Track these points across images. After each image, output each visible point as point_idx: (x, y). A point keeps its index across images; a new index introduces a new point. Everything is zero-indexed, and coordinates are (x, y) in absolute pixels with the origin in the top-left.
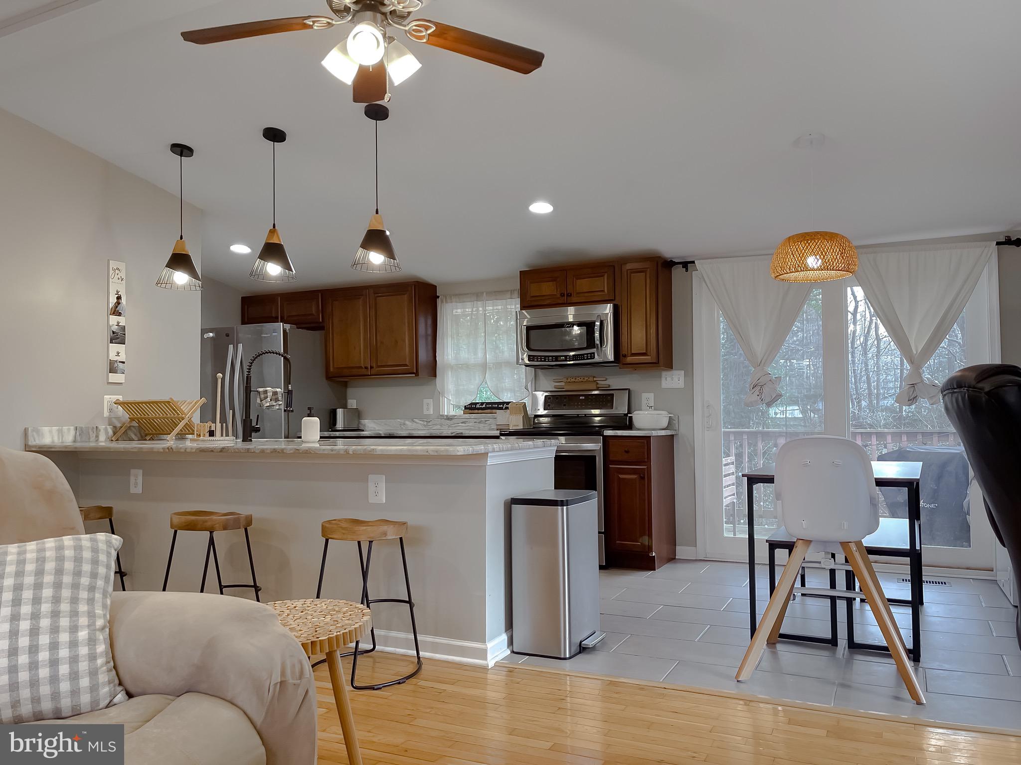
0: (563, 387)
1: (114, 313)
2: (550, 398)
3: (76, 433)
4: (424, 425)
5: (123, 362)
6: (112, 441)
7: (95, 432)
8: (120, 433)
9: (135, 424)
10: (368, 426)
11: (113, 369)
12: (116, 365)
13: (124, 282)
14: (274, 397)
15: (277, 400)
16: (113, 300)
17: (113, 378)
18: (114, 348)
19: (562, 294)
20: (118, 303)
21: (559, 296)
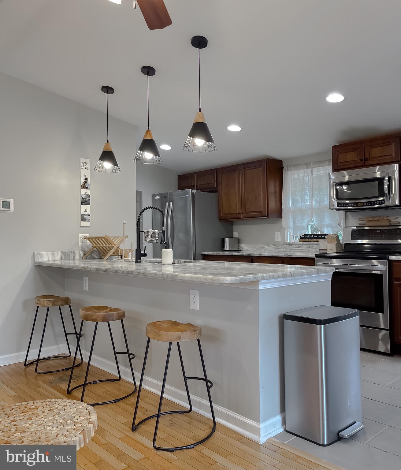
0: (365, 224)
1: (83, 188)
2: (355, 232)
3: (62, 255)
4: (275, 248)
5: (89, 215)
6: (83, 259)
7: (73, 254)
8: (88, 255)
9: (95, 249)
10: (244, 248)
11: (83, 219)
12: (85, 217)
13: (89, 170)
14: (153, 235)
15: (155, 237)
16: (83, 180)
17: (84, 224)
18: (84, 207)
19: (361, 159)
20: (86, 182)
21: (359, 161)
